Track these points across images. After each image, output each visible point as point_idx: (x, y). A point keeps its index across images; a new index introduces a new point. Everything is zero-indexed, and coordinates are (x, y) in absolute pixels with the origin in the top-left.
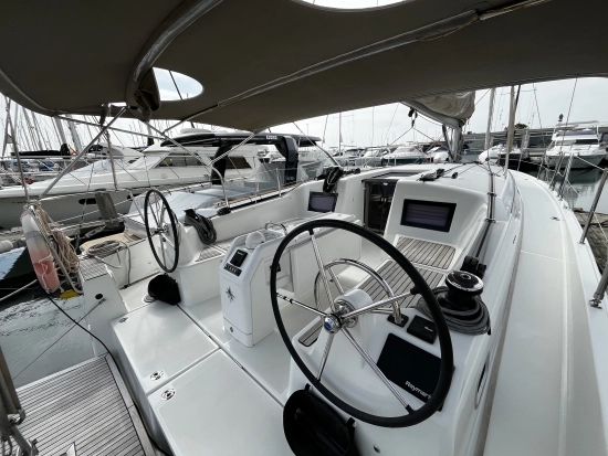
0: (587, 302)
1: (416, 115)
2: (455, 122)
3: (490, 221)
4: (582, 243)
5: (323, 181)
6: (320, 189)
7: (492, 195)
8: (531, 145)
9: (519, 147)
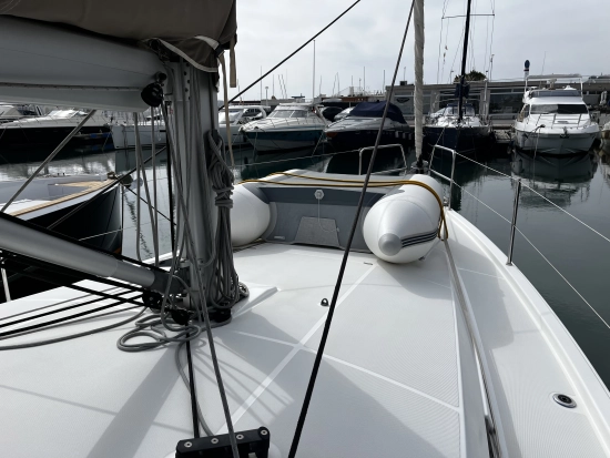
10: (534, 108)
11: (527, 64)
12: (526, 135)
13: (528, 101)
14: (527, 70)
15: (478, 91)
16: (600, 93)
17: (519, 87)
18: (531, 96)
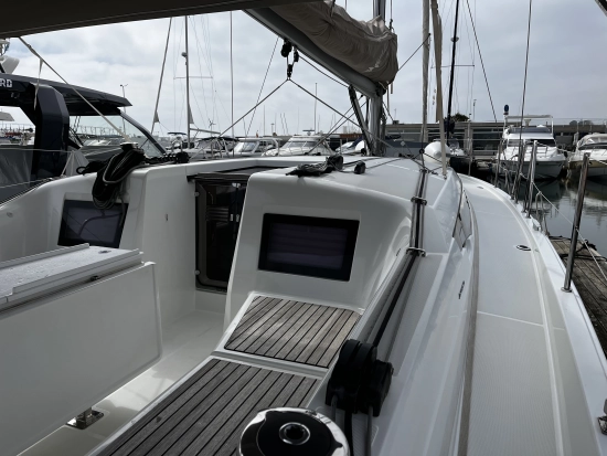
0: (594, 422)
1: (296, 58)
2: (370, 86)
3: (415, 254)
4: (568, 289)
5: (95, 174)
6: (86, 194)
7: (419, 202)
8: (476, 146)
9: (461, 146)
10: (511, 142)
11: (507, 108)
12: (504, 163)
13: (507, 136)
14: (506, 114)
15: (463, 131)
16: (573, 134)
17: (499, 127)
18: (509, 132)
